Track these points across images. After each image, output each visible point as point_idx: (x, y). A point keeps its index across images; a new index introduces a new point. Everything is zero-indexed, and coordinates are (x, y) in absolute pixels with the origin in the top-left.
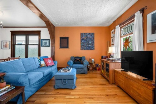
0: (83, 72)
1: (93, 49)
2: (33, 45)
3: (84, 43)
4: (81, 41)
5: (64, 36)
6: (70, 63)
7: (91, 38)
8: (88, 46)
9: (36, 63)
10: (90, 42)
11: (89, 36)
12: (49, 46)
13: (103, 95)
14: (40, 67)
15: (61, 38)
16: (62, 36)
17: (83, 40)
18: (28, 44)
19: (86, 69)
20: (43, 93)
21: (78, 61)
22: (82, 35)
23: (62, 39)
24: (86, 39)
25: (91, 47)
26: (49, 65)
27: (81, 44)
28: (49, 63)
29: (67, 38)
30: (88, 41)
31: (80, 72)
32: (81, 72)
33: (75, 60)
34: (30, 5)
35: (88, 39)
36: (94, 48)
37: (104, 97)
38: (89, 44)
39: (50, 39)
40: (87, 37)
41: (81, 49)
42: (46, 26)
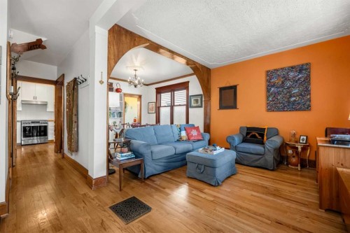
0: (261, 162)
1: (308, 108)
2: (180, 105)
3: (276, 94)
4: (268, 91)
5: (228, 85)
6: (231, 141)
7: (299, 79)
8: (289, 102)
9: (173, 133)
10: (296, 91)
11: (292, 74)
12: (201, 107)
13: (268, 218)
14: (180, 140)
15: (221, 89)
16: (223, 85)
17: (273, 86)
18: (174, 105)
19: (270, 158)
20: (169, 176)
21: (254, 136)
22: (269, 74)
23: (223, 92)
24: (283, 82)
25: (299, 104)
26: (192, 138)
27: (268, 97)
28: (192, 136)
29: (234, 88)
30: (288, 88)
31: (253, 162)
32: (257, 163)
33: (248, 134)
34: (161, 51)
35: (288, 84)
36: (309, 106)
37: (269, 222)
38: (291, 97)
39: (201, 93)
40: (286, 78)
41: (268, 110)
42: (193, 72)
